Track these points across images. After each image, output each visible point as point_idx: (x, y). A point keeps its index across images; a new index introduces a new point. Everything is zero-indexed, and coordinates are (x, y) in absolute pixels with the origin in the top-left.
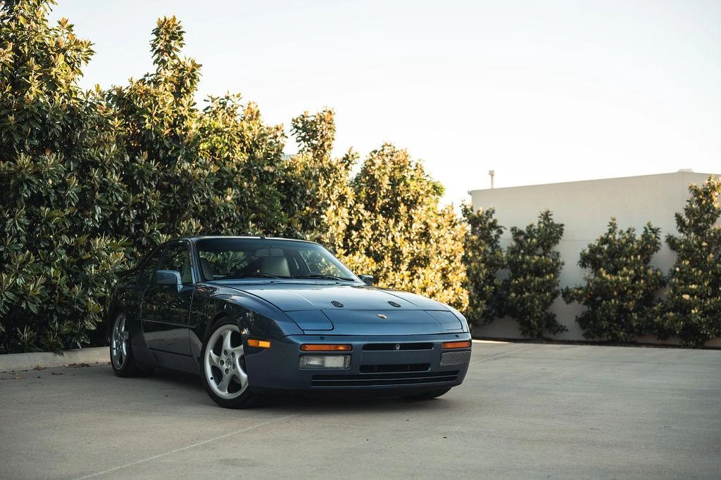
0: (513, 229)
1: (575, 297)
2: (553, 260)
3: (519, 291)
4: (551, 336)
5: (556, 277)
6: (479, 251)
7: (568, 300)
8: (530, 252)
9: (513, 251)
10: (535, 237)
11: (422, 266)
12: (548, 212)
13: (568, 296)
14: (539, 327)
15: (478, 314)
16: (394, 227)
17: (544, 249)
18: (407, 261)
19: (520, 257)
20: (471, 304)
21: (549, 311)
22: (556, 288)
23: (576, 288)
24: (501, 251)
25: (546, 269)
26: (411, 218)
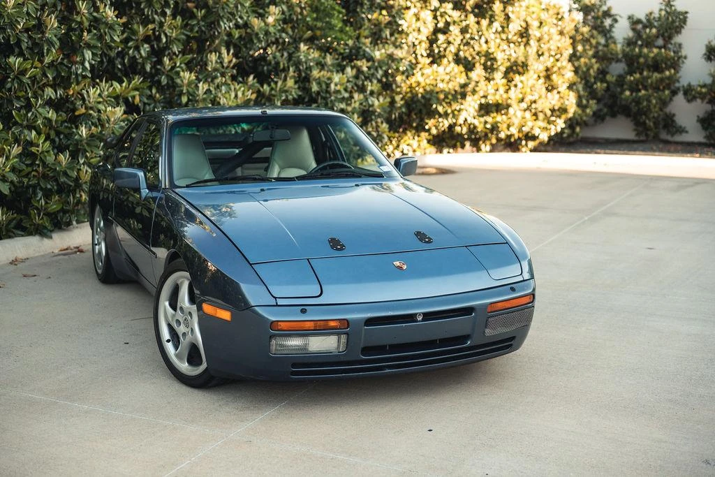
0: (630, 18)
1: (697, 95)
2: (674, 52)
3: (635, 88)
4: (669, 138)
5: (677, 71)
6: (591, 45)
7: (690, 98)
8: (649, 43)
9: (630, 43)
10: (655, 27)
11: (519, 73)
13: (690, 93)
14: (656, 128)
15: (587, 115)
16: (487, 30)
17: (664, 40)
18: (503, 69)
19: (637, 50)
20: (579, 105)
21: (668, 110)
22: (677, 85)
23: (699, 86)
24: (615, 43)
25: (666, 64)
26: (508, 18)
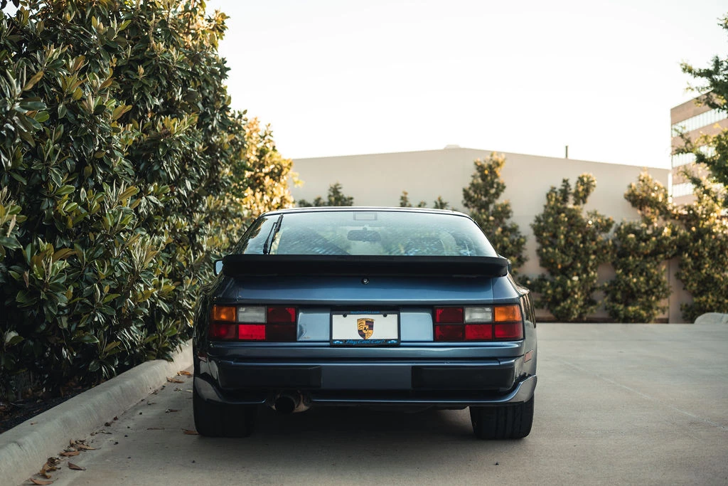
12: (338, 185)
